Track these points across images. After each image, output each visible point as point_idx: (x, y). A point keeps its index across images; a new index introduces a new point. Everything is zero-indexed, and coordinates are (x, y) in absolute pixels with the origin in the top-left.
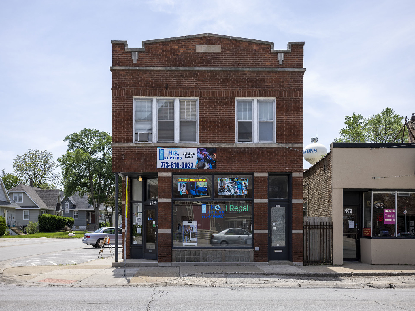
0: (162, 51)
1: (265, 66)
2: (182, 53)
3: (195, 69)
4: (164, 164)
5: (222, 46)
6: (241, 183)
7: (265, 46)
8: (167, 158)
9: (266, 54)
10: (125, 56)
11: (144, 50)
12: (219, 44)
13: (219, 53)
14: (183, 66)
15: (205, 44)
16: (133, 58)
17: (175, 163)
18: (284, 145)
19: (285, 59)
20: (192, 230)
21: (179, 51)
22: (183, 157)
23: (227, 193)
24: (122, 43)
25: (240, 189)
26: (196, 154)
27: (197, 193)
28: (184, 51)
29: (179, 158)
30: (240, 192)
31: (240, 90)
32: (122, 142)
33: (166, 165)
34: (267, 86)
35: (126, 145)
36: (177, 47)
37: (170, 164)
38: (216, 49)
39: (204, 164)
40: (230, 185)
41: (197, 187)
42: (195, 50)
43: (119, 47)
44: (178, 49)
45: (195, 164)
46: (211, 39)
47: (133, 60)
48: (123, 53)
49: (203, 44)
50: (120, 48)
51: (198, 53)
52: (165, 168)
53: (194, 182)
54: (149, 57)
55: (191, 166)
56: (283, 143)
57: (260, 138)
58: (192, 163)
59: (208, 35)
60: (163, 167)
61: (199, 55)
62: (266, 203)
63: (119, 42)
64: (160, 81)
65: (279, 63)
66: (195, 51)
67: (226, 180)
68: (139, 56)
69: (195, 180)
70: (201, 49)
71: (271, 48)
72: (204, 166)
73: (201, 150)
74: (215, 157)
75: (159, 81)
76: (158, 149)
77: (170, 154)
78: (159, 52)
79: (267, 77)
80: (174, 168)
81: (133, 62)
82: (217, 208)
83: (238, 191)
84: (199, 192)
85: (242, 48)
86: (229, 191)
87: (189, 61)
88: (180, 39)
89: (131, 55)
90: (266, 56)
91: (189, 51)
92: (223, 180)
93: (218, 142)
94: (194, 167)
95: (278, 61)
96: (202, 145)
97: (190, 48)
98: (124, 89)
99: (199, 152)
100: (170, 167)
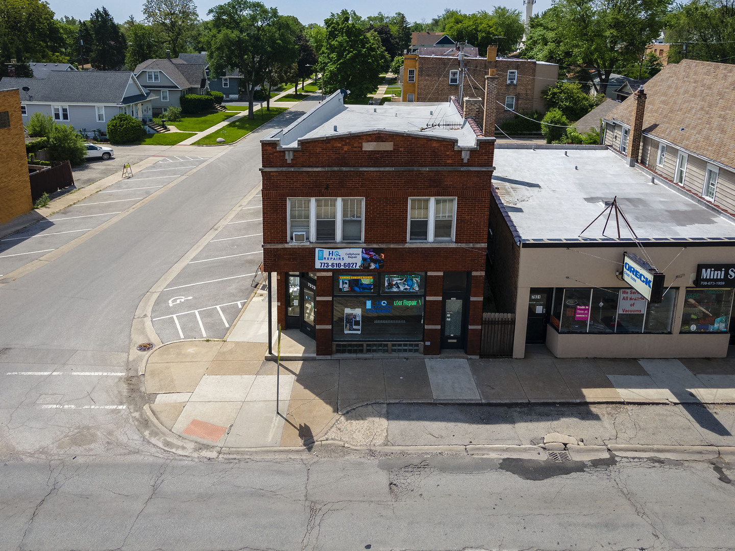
0: (322, 149)
1: (446, 165)
2: (345, 151)
3: (361, 169)
4: (323, 264)
5: (394, 143)
6: (412, 280)
7: (447, 143)
8: (327, 259)
9: (447, 151)
10: (277, 156)
11: (300, 149)
12: (391, 141)
13: (391, 151)
14: (346, 165)
15: (374, 141)
16: (287, 157)
17: (336, 264)
18: (464, 245)
19: (470, 157)
20: (355, 318)
21: (343, 149)
22: (346, 257)
23: (395, 289)
24: (274, 142)
25: (411, 286)
26: (361, 254)
27: (361, 290)
28: (348, 149)
29: (341, 259)
30: (410, 289)
31: (414, 190)
32: (274, 243)
33: (326, 265)
34: (447, 185)
35: (280, 246)
36: (340, 145)
37: (330, 264)
38: (388, 146)
39: (369, 264)
40: (399, 282)
41: (362, 284)
42: (361, 147)
43: (269, 146)
44: (341, 147)
45: (359, 264)
46: (382, 135)
47: (286, 160)
48: (275, 152)
49: (371, 141)
50: (271, 147)
51: (365, 151)
52: (325, 268)
53: (358, 279)
54: (307, 156)
55: (354, 266)
56: (464, 243)
57: (436, 235)
58: (356, 263)
59: (377, 132)
60: (322, 267)
61: (366, 153)
62: (440, 301)
63: (269, 142)
64: (320, 182)
65: (463, 161)
66: (362, 149)
67: (394, 277)
68: (294, 156)
69: (359, 278)
70: (368, 147)
71: (454, 145)
72: (370, 266)
73: (367, 251)
74: (383, 257)
75: (318, 181)
76: (317, 250)
77: (331, 255)
78: (318, 151)
79: (448, 176)
80: (335, 268)
81: (287, 162)
82: (384, 303)
83: (408, 288)
84: (364, 289)
85: (419, 145)
86: (398, 287)
87: (354, 160)
88: (344, 136)
89: (285, 154)
90: (448, 153)
91: (355, 149)
92: (391, 277)
93: (386, 243)
94: (358, 267)
95: (463, 159)
96: (368, 245)
97: (355, 146)
98: (277, 190)
99: (364, 252)
100: (330, 267)
